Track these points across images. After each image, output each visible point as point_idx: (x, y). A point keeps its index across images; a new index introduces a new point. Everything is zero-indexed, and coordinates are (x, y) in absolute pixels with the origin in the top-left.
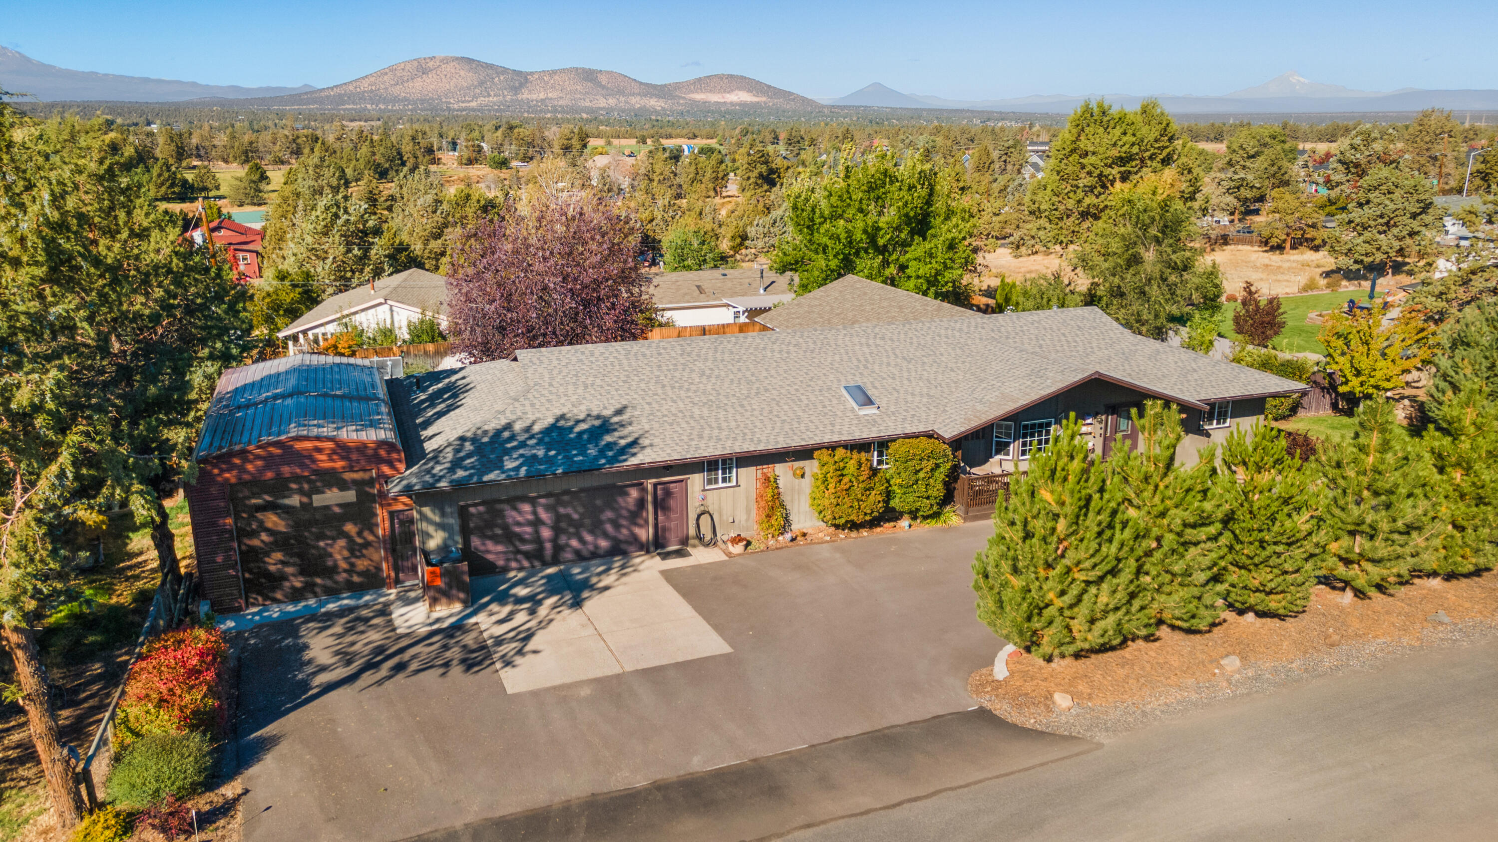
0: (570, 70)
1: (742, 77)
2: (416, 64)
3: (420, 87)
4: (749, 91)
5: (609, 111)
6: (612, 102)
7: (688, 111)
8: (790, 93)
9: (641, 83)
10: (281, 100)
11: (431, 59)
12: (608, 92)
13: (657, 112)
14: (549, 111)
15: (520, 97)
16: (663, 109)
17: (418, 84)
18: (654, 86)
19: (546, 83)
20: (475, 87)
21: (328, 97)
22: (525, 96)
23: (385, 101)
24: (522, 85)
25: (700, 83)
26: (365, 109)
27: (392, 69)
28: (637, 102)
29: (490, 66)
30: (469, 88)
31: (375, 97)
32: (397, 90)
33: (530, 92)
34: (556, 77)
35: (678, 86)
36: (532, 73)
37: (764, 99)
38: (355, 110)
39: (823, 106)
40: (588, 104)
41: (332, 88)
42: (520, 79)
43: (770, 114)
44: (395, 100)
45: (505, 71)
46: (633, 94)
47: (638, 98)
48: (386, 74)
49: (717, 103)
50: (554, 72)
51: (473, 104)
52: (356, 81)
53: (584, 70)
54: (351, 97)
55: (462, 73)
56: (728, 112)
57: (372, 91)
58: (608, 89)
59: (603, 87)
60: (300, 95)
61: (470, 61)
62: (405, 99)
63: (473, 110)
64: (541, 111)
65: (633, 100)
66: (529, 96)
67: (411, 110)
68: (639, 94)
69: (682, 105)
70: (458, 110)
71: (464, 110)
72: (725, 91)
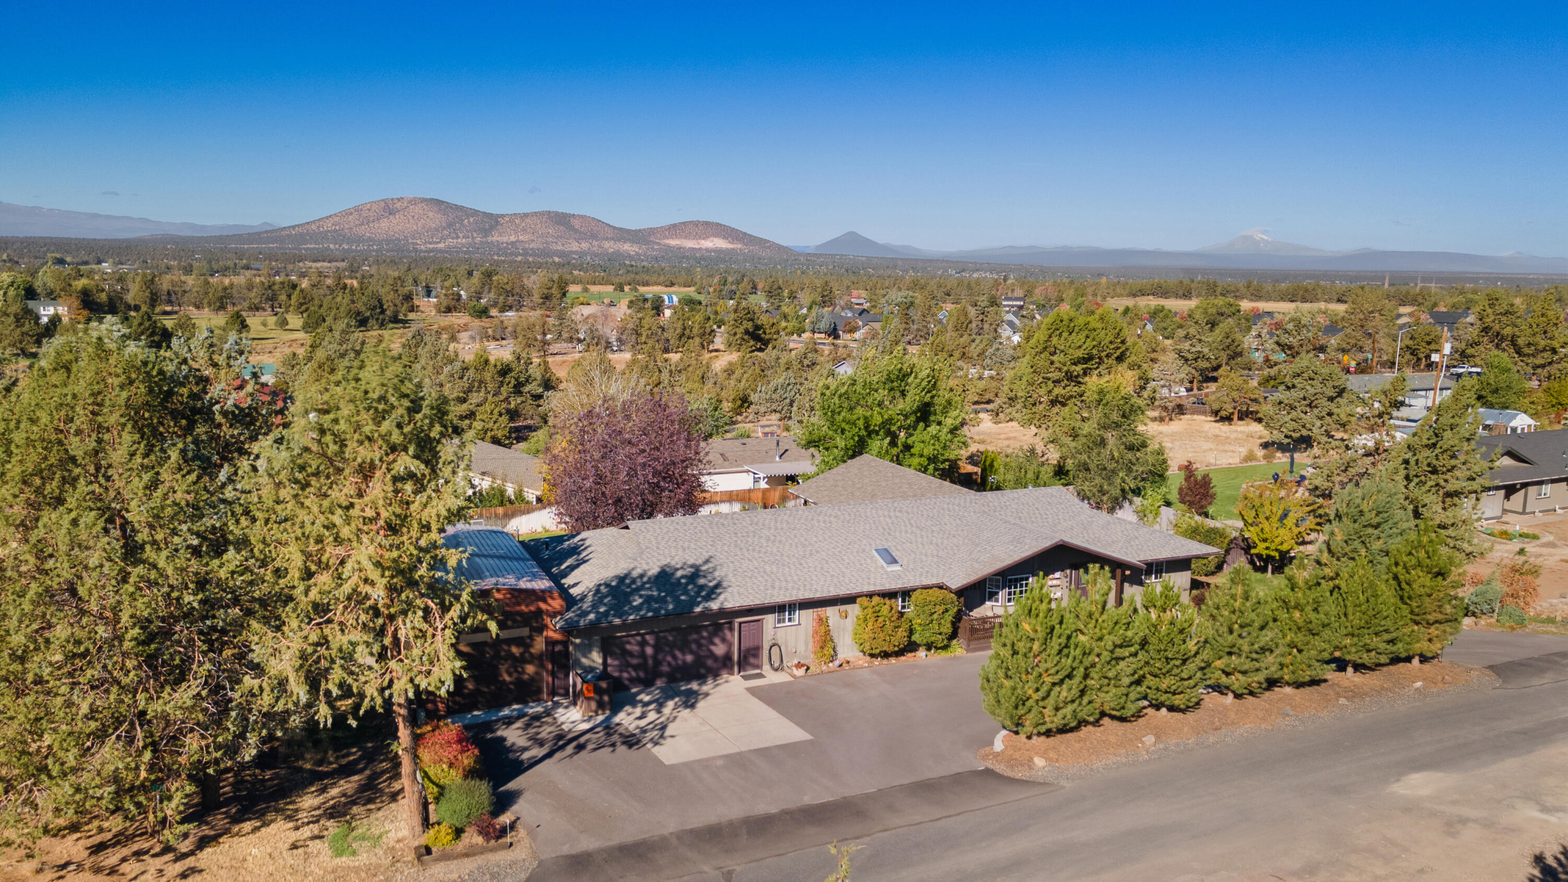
0: (542, 214)
1: (718, 224)
2: (383, 204)
3: (388, 227)
4: (725, 238)
5: (582, 254)
6: (585, 245)
7: (663, 257)
8: (766, 241)
9: (615, 228)
10: (238, 238)
11: (399, 200)
12: (581, 236)
13: (630, 257)
14: (520, 254)
15: (490, 239)
16: (637, 254)
17: (384, 224)
18: (628, 231)
19: (517, 226)
20: (444, 229)
21: (289, 236)
22: (495, 239)
23: (349, 241)
24: (492, 228)
25: (675, 229)
26: (328, 249)
27: (357, 209)
28: (610, 246)
29: (461, 208)
30: (437, 230)
31: (339, 237)
32: (363, 231)
33: (500, 235)
34: (528, 220)
35: (652, 231)
36: (503, 216)
37: (739, 246)
38: (318, 250)
39: (799, 254)
40: (560, 248)
41: (294, 227)
42: (491, 222)
43: (745, 261)
44: (360, 240)
45: (475, 213)
46: (607, 239)
47: (612, 243)
48: (351, 214)
49: (692, 249)
50: (526, 215)
51: (441, 246)
52: (319, 220)
53: (557, 214)
54: (314, 237)
55: (431, 214)
56: (703, 258)
57: (335, 231)
58: (581, 233)
59: (576, 231)
60: (259, 234)
61: (438, 202)
62: (370, 239)
63: (441, 251)
64: (512, 254)
65: (606, 245)
66: (499, 239)
67: (376, 251)
68: (613, 239)
69: (656, 250)
70: (425, 252)
71: (431, 251)
72: (700, 238)
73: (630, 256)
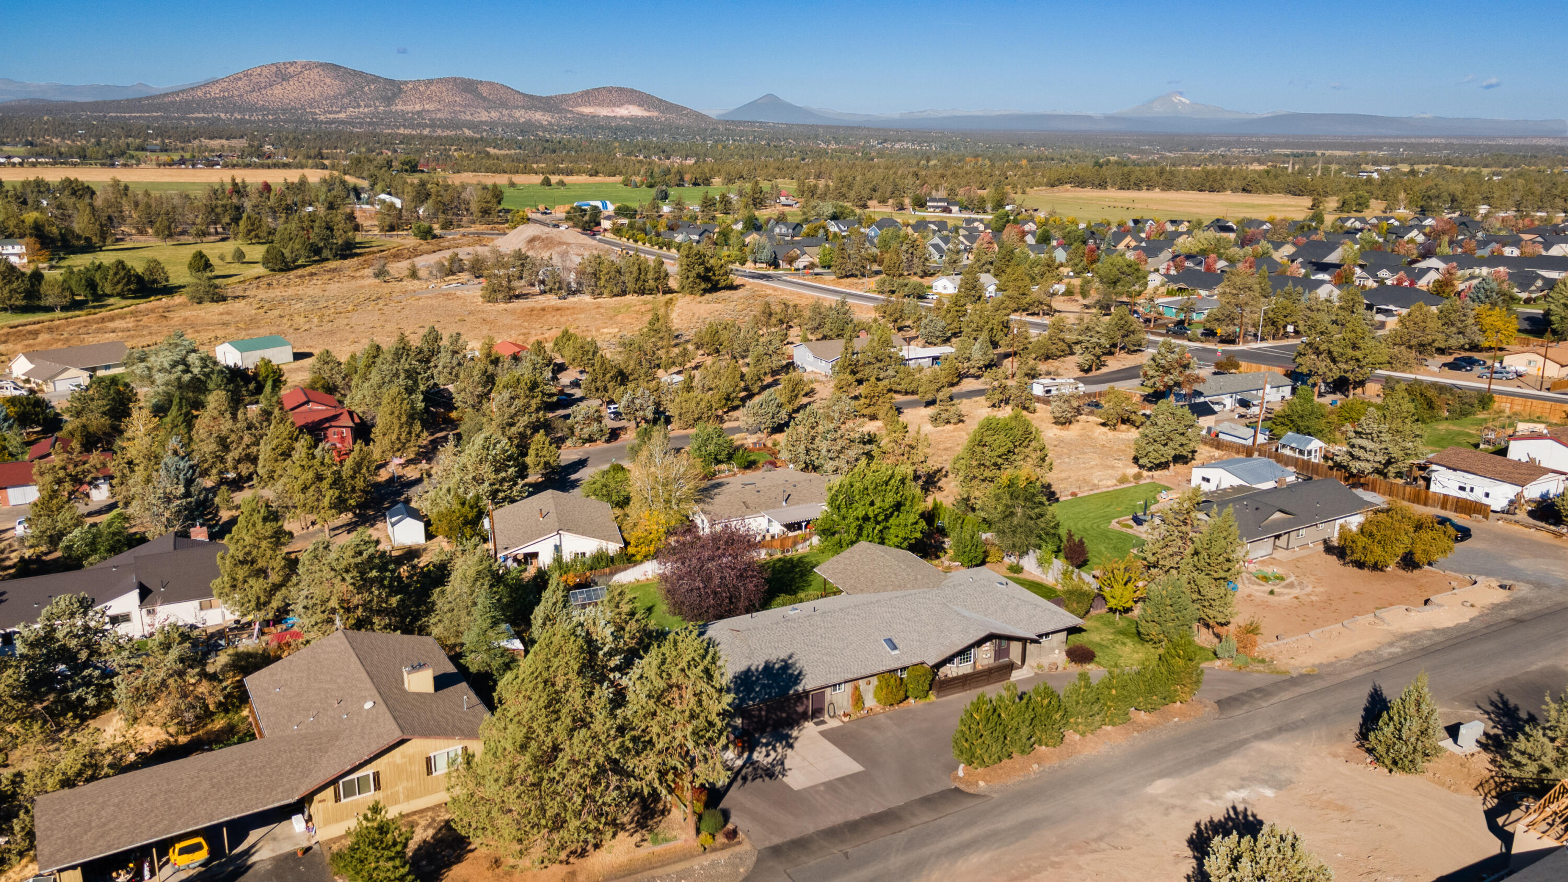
0: (447, 80)
1: (632, 91)
2: (274, 69)
3: (281, 94)
4: (640, 105)
5: (492, 125)
6: (494, 115)
7: (577, 127)
8: (684, 108)
9: (525, 95)
10: (117, 105)
11: (292, 64)
12: (490, 105)
13: (544, 128)
14: (426, 126)
15: (393, 108)
16: (550, 124)
17: (278, 91)
18: (540, 99)
19: (422, 94)
20: (343, 96)
21: (173, 103)
22: (399, 107)
23: (241, 109)
24: (395, 96)
25: (589, 96)
26: (221, 121)
27: (247, 74)
28: (521, 116)
29: (360, 74)
30: (336, 97)
31: (229, 105)
32: (253, 97)
33: (405, 103)
34: (433, 88)
35: (564, 98)
36: (406, 83)
37: (656, 114)
38: (207, 119)
39: (718, 122)
40: (469, 118)
41: (177, 94)
42: (393, 89)
43: (663, 131)
44: (253, 109)
45: (376, 79)
46: (517, 107)
47: (523, 112)
48: (240, 79)
49: (607, 117)
50: (430, 82)
51: (342, 116)
52: (205, 85)
53: (463, 81)
54: (202, 105)
55: (328, 81)
56: (618, 128)
57: (224, 98)
58: (489, 101)
59: (485, 99)
60: (139, 100)
61: (336, 67)
62: (264, 108)
63: (342, 122)
64: (419, 125)
65: (518, 114)
66: (404, 108)
67: (273, 121)
68: (523, 107)
69: (570, 119)
70: (326, 123)
71: (332, 122)
72: (614, 105)
73: (542, 126)
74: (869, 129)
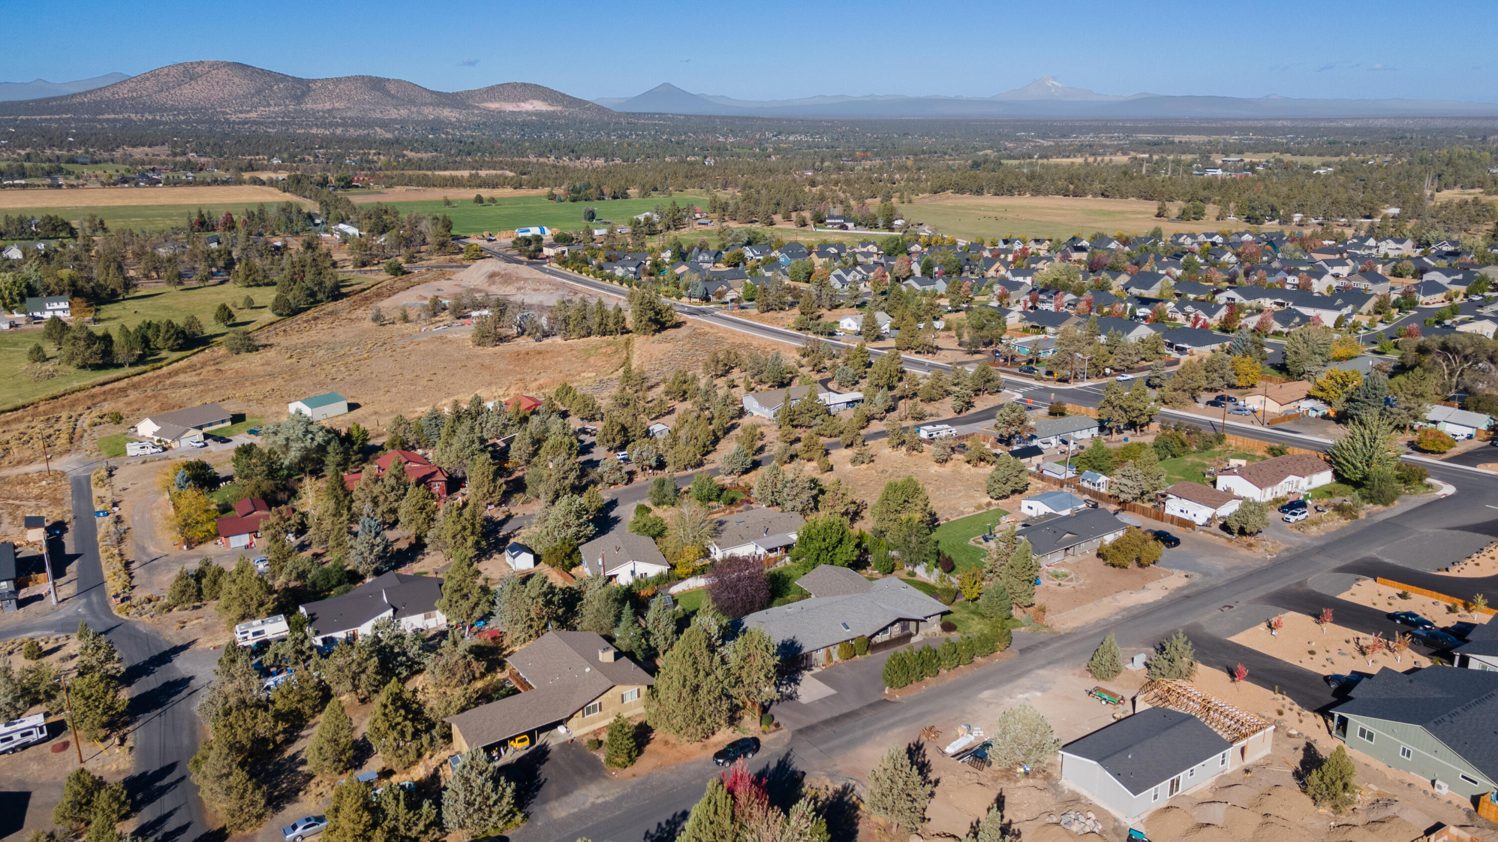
0: (356, 78)
1: (536, 86)
2: (182, 69)
3: (190, 93)
4: (544, 100)
5: (403, 123)
6: (404, 112)
7: (484, 124)
8: (586, 102)
9: (433, 92)
11: (199, 64)
12: (398, 102)
13: (452, 125)
14: (337, 125)
15: (304, 107)
16: (459, 121)
17: (186, 90)
18: (446, 96)
19: (331, 92)
20: (253, 95)
21: (82, 104)
22: (309, 106)
23: (151, 110)
24: (304, 94)
25: (494, 92)
27: (154, 74)
28: (430, 113)
29: (269, 73)
30: (245, 97)
31: (138, 105)
32: (163, 98)
33: (314, 101)
34: (341, 86)
35: (470, 94)
36: (314, 81)
37: (560, 108)
38: (117, 120)
39: (620, 115)
40: (379, 115)
41: (85, 94)
42: (302, 88)
43: (568, 126)
44: (163, 109)
45: (284, 78)
46: (425, 104)
47: (431, 109)
48: (148, 79)
49: (513, 113)
50: (338, 80)
51: (253, 115)
52: (112, 86)
53: (371, 79)
54: (111, 105)
55: (236, 80)
56: (526, 123)
57: (133, 98)
58: (397, 98)
59: (393, 97)
60: (48, 100)
61: (243, 67)
62: (173, 108)
63: (254, 122)
64: (331, 125)
65: (426, 110)
66: (314, 106)
67: (184, 122)
68: (431, 104)
69: (477, 115)
70: (239, 123)
71: (245, 122)
72: (519, 100)
73: (451, 123)
74: (763, 119)
